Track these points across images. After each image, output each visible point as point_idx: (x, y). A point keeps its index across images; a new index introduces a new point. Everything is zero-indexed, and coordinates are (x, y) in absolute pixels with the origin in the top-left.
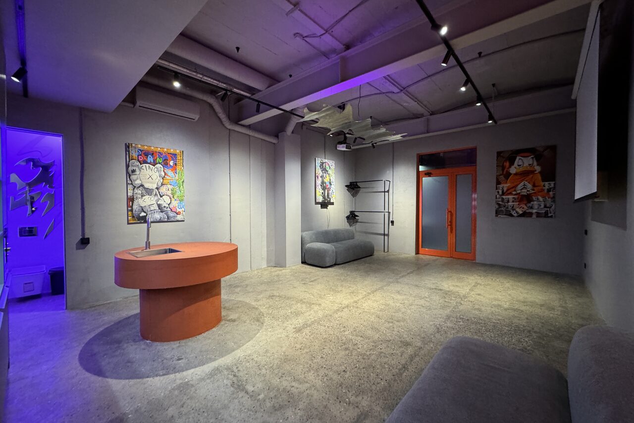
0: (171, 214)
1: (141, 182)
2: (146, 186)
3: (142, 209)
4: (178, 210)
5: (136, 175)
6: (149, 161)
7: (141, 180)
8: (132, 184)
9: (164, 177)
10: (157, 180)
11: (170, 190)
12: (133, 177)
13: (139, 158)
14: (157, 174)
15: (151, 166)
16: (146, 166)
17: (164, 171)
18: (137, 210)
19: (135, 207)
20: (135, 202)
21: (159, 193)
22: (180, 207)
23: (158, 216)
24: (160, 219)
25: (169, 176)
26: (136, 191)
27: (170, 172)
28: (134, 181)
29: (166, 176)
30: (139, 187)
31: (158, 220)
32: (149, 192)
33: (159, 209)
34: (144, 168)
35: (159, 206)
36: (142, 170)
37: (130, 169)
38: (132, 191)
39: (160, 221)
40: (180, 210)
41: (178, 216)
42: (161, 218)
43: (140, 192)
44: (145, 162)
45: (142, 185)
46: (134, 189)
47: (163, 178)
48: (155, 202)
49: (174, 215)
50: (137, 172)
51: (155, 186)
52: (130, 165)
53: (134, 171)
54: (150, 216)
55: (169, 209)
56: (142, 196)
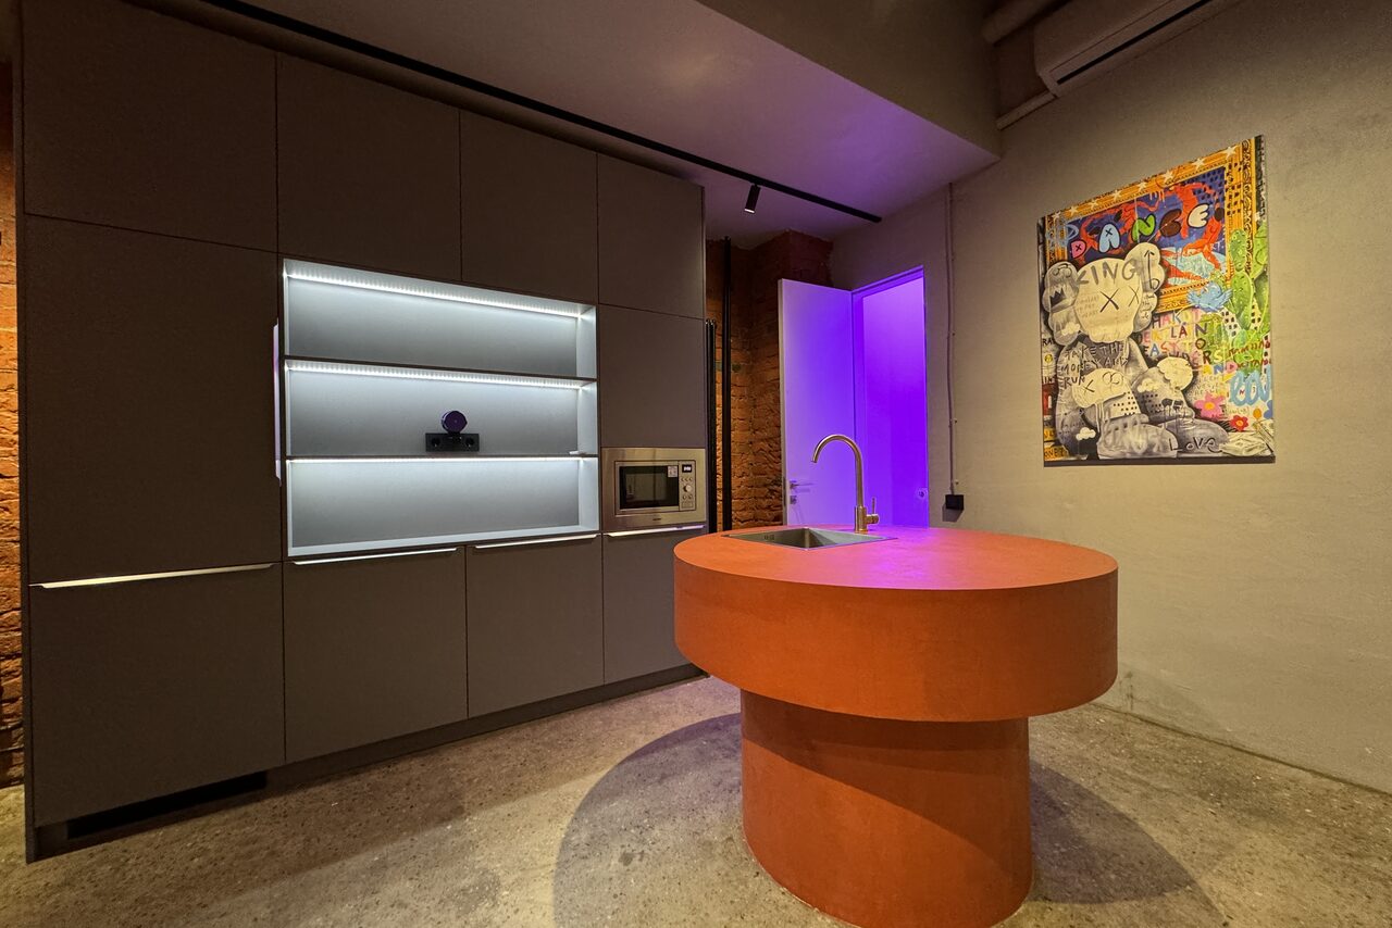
0: (1197, 431)
1: (1077, 328)
2: (1096, 335)
3: (1083, 416)
4: (1233, 410)
5: (1063, 308)
6: (1104, 247)
7: (1078, 322)
8: (1052, 340)
9: (1165, 285)
10: (1135, 306)
11: (1190, 329)
12: (1057, 318)
13: (1074, 248)
14: (1136, 283)
15: (1112, 262)
16: (1093, 268)
17: (1162, 263)
18: (1067, 421)
19: (1062, 412)
20: (1063, 397)
21: (1143, 350)
22: (1241, 397)
23: (1138, 439)
24: (1148, 451)
25: (1188, 276)
26: (1064, 359)
27: (1191, 261)
28: (1058, 329)
29: (1171, 281)
30: (1074, 344)
31: (1140, 452)
32: (1105, 354)
33: (1144, 411)
34: (1089, 276)
35: (1144, 401)
36: (1082, 286)
37: (1049, 293)
38: (1052, 363)
39: (1148, 459)
40: (1246, 411)
41: (1233, 436)
42: (1151, 446)
43: (1077, 361)
44: (1093, 255)
45: (1083, 338)
46: (1058, 355)
47: (1158, 293)
48: (1126, 389)
49: (1210, 433)
50: (1068, 301)
51: (1129, 328)
52: (1048, 282)
53: (1057, 298)
54: (1110, 439)
55: (1185, 410)
56: (1082, 374)
